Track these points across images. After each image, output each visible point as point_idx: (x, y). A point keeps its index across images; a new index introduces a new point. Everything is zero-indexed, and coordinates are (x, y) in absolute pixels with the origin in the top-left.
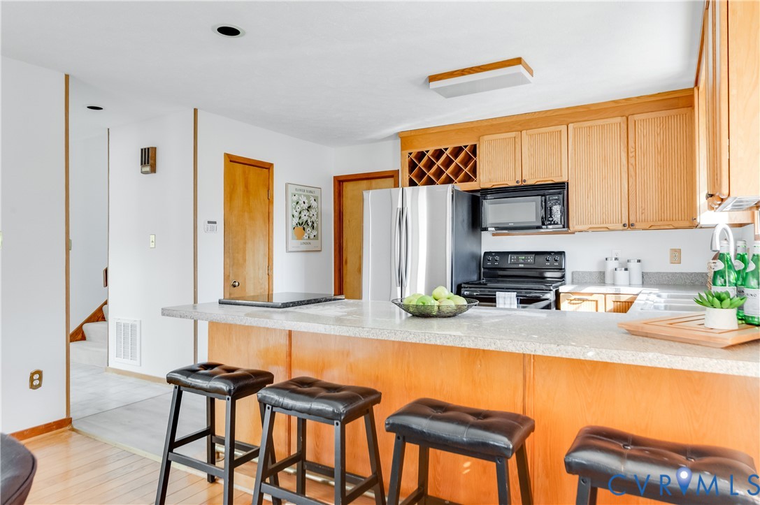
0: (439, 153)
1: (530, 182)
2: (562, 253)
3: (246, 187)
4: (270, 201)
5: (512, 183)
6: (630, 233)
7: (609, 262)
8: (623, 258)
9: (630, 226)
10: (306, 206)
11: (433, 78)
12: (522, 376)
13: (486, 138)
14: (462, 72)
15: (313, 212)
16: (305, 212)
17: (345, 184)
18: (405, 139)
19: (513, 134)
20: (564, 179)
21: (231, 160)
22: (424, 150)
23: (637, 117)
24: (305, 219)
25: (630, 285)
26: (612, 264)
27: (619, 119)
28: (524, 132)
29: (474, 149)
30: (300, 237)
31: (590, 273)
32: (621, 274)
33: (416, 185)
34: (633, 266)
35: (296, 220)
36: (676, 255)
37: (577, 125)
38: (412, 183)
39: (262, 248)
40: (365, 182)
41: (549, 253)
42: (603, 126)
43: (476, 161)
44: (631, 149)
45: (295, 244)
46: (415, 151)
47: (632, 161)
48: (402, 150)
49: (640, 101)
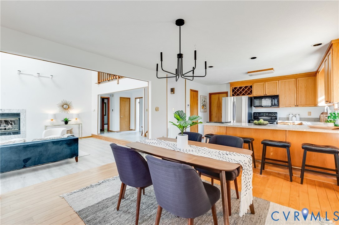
0: (240, 88)
1: (268, 95)
2: (276, 113)
3: (194, 97)
4: (198, 100)
5: (263, 95)
6: (297, 108)
7: (290, 115)
8: (294, 113)
9: (297, 106)
10: (204, 101)
11: (249, 73)
12: (285, 136)
13: (255, 84)
14: (257, 71)
15: (205, 102)
16: (204, 102)
17: (212, 95)
18: (231, 84)
19: (263, 83)
20: (278, 94)
21: (191, 90)
22: (237, 87)
23: (299, 79)
24: (204, 104)
25: (296, 121)
26: (291, 116)
27: (294, 79)
28: (266, 82)
29: (251, 87)
30: (203, 109)
31: (284, 118)
32: (294, 118)
33: (234, 95)
34: (297, 116)
35: (202, 104)
36: (310, 113)
37: (281, 81)
38: (233, 95)
39: (196, 111)
40: (217, 94)
41: (273, 113)
42: (289, 81)
43: (252, 90)
44: (297, 87)
45: (202, 110)
46: (234, 87)
47: (297, 90)
48: (230, 87)
49: (300, 75)
